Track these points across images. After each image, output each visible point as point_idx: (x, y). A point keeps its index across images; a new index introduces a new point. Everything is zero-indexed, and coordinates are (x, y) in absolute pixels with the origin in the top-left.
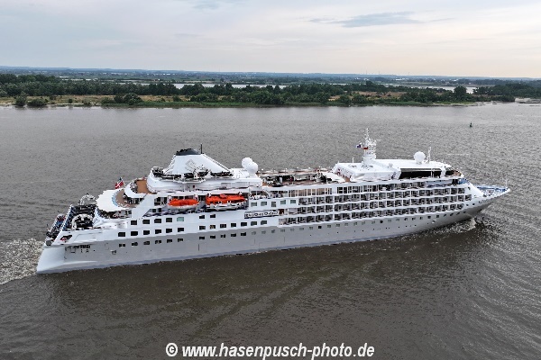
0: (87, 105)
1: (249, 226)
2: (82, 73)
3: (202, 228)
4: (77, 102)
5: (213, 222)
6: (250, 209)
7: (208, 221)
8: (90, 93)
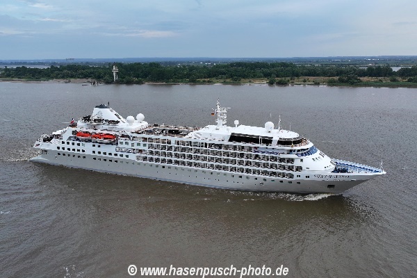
0: (317, 84)
1: (119, 157)
2: (310, 61)
3: (94, 152)
4: (309, 81)
5: (99, 149)
6: (119, 145)
7: (96, 149)
8: (318, 75)
